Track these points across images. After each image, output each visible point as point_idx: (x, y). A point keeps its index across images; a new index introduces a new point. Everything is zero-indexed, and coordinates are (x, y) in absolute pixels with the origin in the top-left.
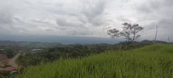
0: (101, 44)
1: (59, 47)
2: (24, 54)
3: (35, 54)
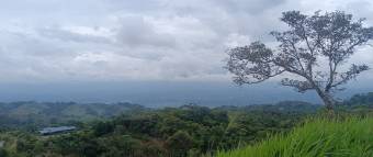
0: (280, 105)
1: (134, 117)
2: (14, 145)
3: (46, 145)
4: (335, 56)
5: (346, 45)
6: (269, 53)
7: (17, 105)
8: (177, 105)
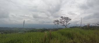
4: (67, 22)
5: (68, 21)
6: (59, 21)
7: (13, 28)
8: (42, 28)
